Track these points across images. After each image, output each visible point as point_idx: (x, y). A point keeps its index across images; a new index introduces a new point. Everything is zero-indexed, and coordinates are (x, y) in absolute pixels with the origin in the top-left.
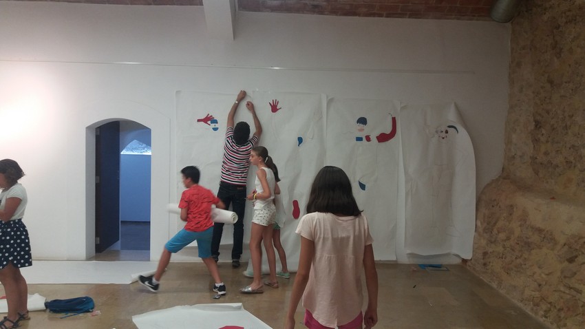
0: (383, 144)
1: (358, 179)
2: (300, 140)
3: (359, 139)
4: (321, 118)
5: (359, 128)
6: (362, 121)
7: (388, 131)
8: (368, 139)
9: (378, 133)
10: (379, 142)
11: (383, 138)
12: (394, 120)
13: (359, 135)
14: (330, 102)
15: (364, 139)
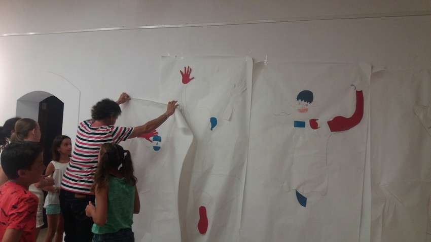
0: (339, 135)
1: (294, 187)
2: (214, 122)
3: (299, 124)
4: (245, 91)
5: (300, 107)
6: (306, 96)
7: (349, 111)
8: (314, 124)
9: (330, 115)
10: (332, 130)
11: (339, 124)
12: (360, 96)
13: (300, 117)
14: (257, 66)
15: (308, 124)
